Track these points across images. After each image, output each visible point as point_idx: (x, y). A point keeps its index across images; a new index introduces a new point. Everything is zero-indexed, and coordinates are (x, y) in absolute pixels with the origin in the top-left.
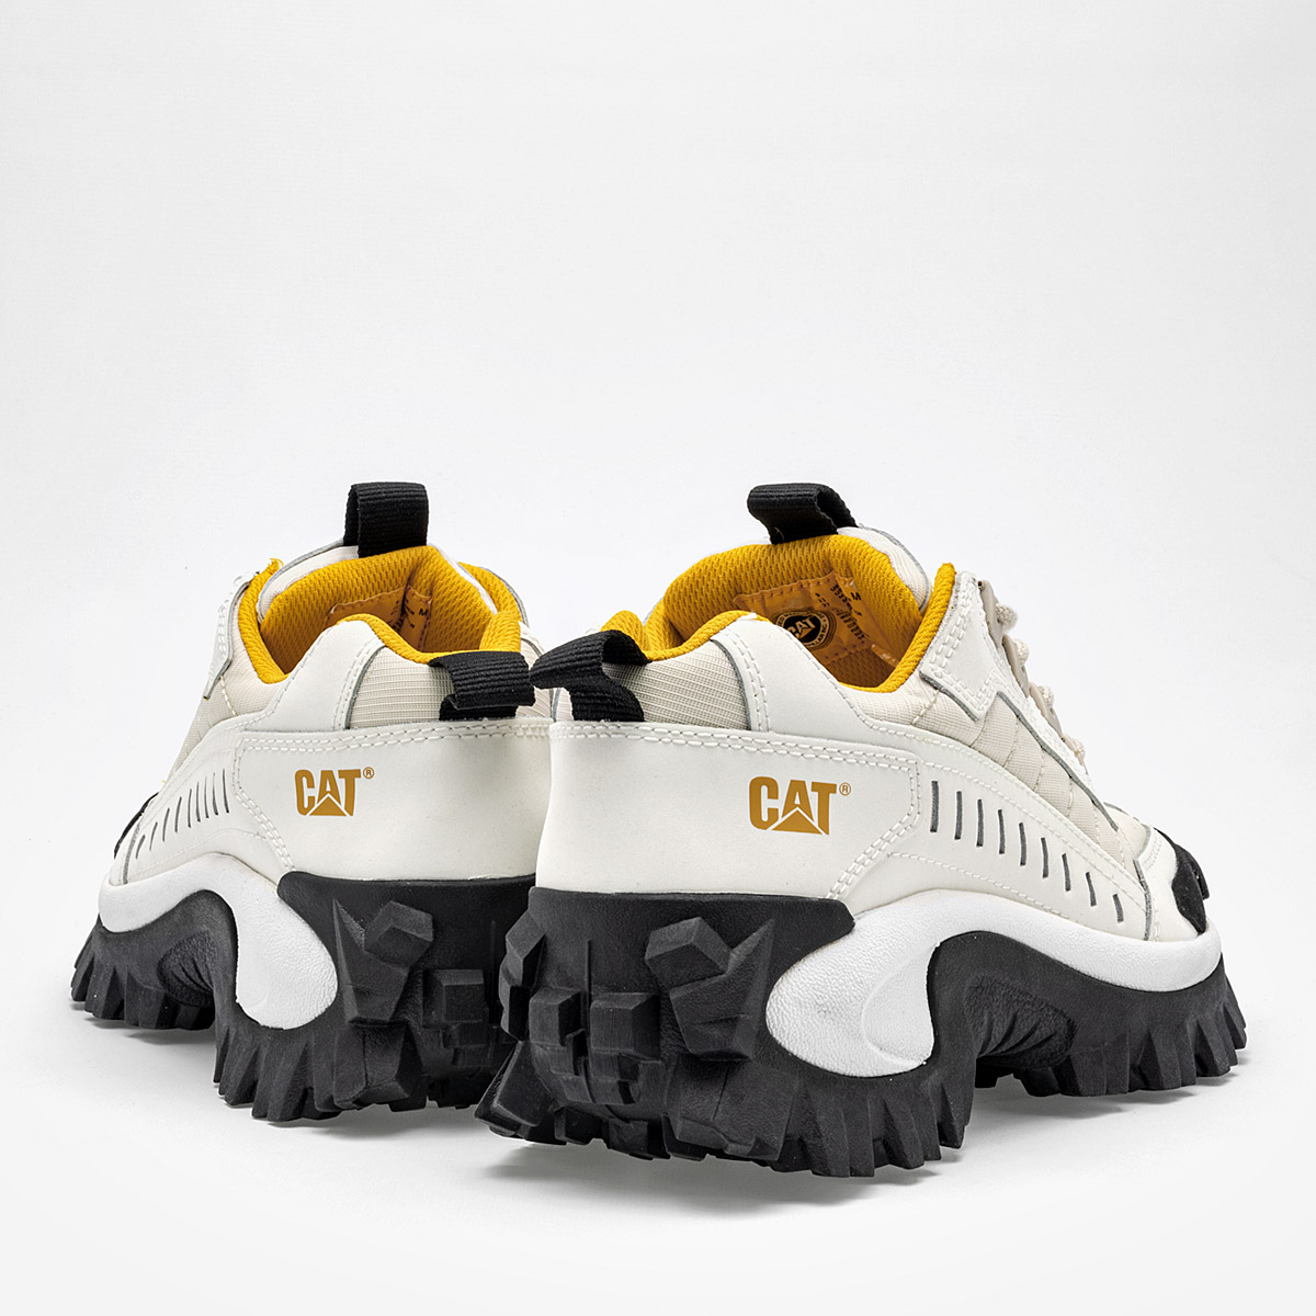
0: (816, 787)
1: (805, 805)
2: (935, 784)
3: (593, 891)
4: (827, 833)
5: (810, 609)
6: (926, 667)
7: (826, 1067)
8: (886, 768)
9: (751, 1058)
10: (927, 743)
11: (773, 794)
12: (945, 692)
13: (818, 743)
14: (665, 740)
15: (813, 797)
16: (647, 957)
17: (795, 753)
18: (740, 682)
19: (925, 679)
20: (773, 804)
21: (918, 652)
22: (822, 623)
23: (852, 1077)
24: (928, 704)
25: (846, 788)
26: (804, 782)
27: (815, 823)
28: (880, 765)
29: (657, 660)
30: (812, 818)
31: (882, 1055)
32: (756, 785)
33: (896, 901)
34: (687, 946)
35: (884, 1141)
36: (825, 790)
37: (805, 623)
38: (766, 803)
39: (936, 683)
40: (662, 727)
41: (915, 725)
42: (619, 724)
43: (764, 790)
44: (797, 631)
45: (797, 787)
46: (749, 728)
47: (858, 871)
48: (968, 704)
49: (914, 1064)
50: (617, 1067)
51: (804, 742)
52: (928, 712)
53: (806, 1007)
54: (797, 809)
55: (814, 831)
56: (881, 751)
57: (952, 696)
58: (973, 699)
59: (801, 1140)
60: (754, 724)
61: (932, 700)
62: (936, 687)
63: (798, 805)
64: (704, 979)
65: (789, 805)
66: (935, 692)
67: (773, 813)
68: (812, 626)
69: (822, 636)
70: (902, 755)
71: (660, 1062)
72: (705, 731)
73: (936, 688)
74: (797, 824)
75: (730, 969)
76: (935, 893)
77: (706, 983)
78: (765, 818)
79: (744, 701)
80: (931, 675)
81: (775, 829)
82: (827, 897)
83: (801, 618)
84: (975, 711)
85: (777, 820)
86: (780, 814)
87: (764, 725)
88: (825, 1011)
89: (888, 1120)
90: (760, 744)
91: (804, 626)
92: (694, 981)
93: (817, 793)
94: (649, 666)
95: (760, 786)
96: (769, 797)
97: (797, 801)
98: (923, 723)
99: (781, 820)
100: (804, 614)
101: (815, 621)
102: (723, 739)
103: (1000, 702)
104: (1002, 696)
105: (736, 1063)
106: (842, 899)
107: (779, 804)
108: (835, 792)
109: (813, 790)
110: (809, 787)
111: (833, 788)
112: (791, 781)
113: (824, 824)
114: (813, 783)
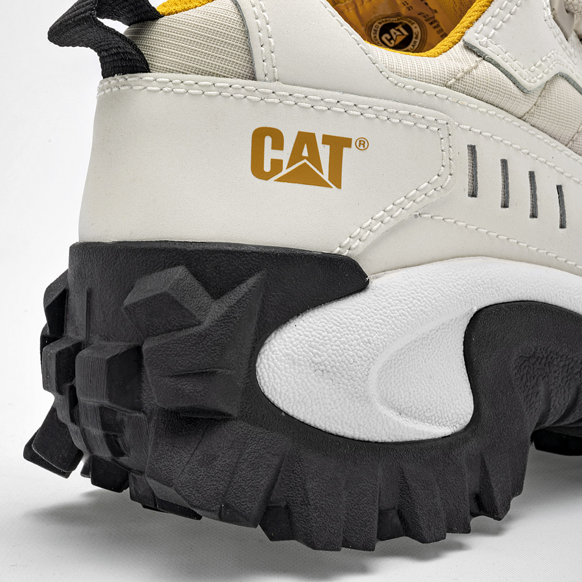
0: (327, 139)
1: (314, 157)
2: (472, 149)
3: (97, 241)
4: (339, 186)
5: (398, 15)
6: (471, 36)
7: (329, 429)
8: (411, 126)
9: (235, 415)
10: (462, 105)
11: (278, 144)
12: (490, 61)
13: (331, 96)
14: (166, 89)
15: (324, 152)
16: (127, 302)
17: (304, 104)
18: (247, 33)
19: (469, 48)
20: (277, 155)
21: (465, 24)
22: (415, 30)
23: (364, 441)
24: (466, 68)
25: (363, 144)
26: (313, 135)
27: (325, 176)
28: (405, 122)
29: (169, 14)
30: (321, 172)
31: (401, 420)
32: (259, 135)
33: (429, 262)
34: (161, 295)
35: (399, 511)
36: (338, 144)
37: (398, 30)
38: (270, 154)
39: (480, 51)
40: (163, 77)
41: (450, 87)
42: (127, 76)
43: (268, 140)
44: (392, 38)
45: (305, 139)
46: (254, 79)
47: (375, 228)
48: (516, 74)
49: (447, 431)
50: (99, 418)
51: (315, 94)
52: (467, 77)
53: (300, 365)
54: (305, 161)
55: (323, 183)
56: (404, 109)
57: (497, 65)
58: (525, 72)
59: (287, 507)
60: (259, 74)
61: (473, 65)
62: (479, 54)
63: (305, 158)
64: (180, 330)
65: (296, 156)
66: (478, 59)
67: (277, 165)
68: (406, 33)
69: (415, 42)
70: (431, 115)
71: (142, 415)
72: (206, 80)
73: (479, 56)
74: (304, 176)
75: (207, 323)
76: (479, 260)
77: (182, 334)
78: (267, 168)
79: (249, 51)
80: (475, 43)
81: (279, 180)
82: (335, 252)
83: (393, 25)
84: (525, 83)
85: (281, 170)
86: (285, 164)
87: (270, 75)
88: (322, 370)
89: (405, 489)
90: (264, 93)
91: (398, 33)
92: (170, 331)
93: (328, 147)
94: (161, 21)
95: (263, 137)
96: (273, 148)
97: (305, 153)
98: (460, 85)
99: (285, 171)
100: (394, 20)
101: (407, 28)
102: (225, 88)
103: (563, 84)
104: (567, 79)
105: (216, 420)
106: (354, 254)
107: (285, 155)
108: (350, 146)
109: (324, 143)
110: (319, 140)
111: (347, 142)
112: (299, 132)
113: (336, 178)
114: (324, 136)
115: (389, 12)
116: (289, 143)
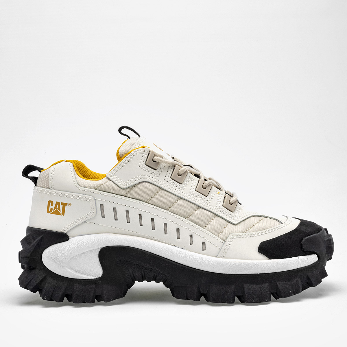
0: (62, 204)
1: (59, 208)
2: (102, 205)
4: (64, 215)
8: (82, 200)
11: (52, 205)
12: (111, 181)
13: (63, 193)
15: (61, 206)
17: (58, 195)
18: (48, 178)
24: (103, 183)
25: (70, 204)
26: (59, 202)
27: (61, 213)
28: (80, 199)
30: (60, 211)
31: (76, 273)
32: (49, 202)
33: (90, 234)
35: (71, 295)
36: (64, 205)
38: (51, 207)
41: (96, 189)
43: (51, 203)
45: (58, 203)
46: (49, 189)
47: (71, 225)
48: (119, 184)
51: (60, 192)
52: (101, 186)
53: (48, 258)
54: (57, 209)
56: (81, 195)
57: (113, 182)
65: (55, 208)
67: (52, 209)
73: (109, 180)
74: (56, 213)
76: (108, 234)
79: (48, 182)
81: (51, 213)
82: (60, 231)
84: (122, 186)
87: (52, 188)
89: (73, 290)
93: (62, 205)
95: (50, 202)
97: (57, 207)
98: (99, 188)
99: (53, 211)
102: (44, 191)
103: (146, 184)
104: (148, 182)
106: (65, 232)
107: (53, 207)
108: (67, 205)
109: (61, 204)
110: (60, 204)
111: (66, 204)
112: (57, 202)
113: (63, 213)
114: (62, 203)
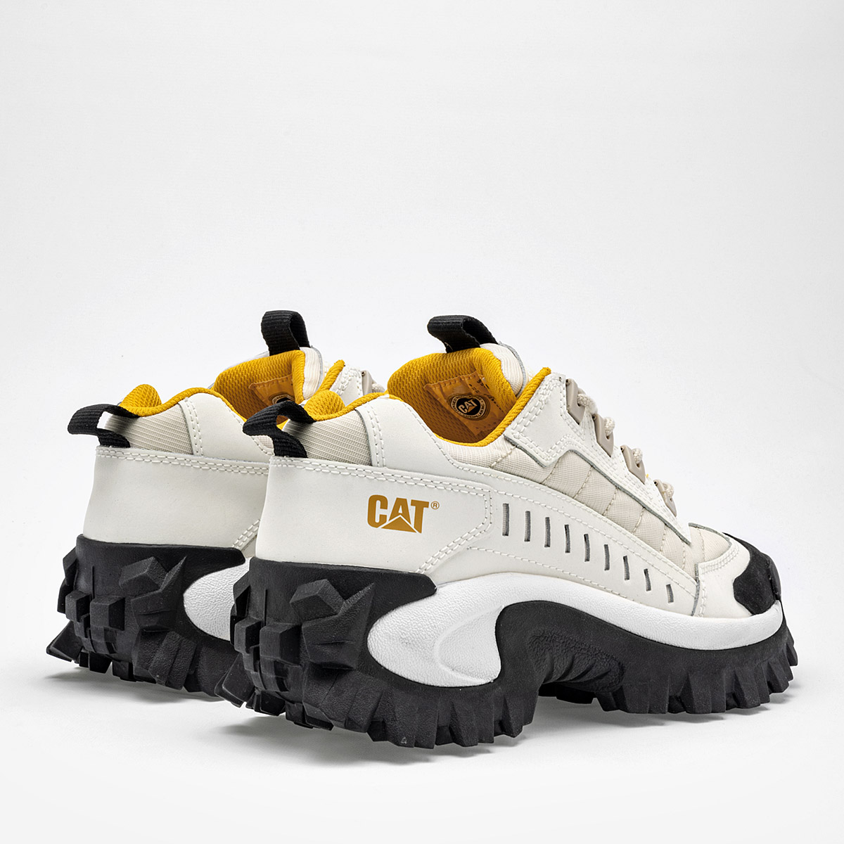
0: (414, 503)
1: (406, 514)
2: (507, 506)
3: (272, 560)
4: (420, 532)
5: (470, 394)
6: (509, 432)
7: (409, 678)
8: (466, 494)
9: (355, 668)
10: (500, 479)
11: (384, 506)
12: (520, 448)
13: (417, 476)
14: (317, 470)
15: (412, 510)
16: (291, 602)
17: (400, 481)
18: (367, 436)
19: (507, 440)
20: (383, 512)
21: (506, 422)
22: (481, 403)
23: (430, 686)
24: (504, 454)
25: (435, 505)
26: (406, 500)
27: (412, 526)
28: (462, 491)
29: (319, 421)
30: (410, 523)
31: (453, 673)
32: (373, 500)
33: (475, 577)
34: (314, 597)
35: (450, 728)
36: (420, 506)
37: (470, 403)
38: (379, 512)
39: (514, 442)
40: (316, 462)
41: (492, 468)
42: (292, 458)
43: (378, 503)
44: (466, 408)
45: (401, 502)
46: (371, 465)
47: (441, 557)
48: (537, 456)
49: (483, 682)
50: (273, 668)
51: (407, 475)
52: (504, 460)
53: (393, 639)
54: (400, 516)
55: (411, 530)
56: (462, 483)
57: (525, 451)
58: (543, 454)
59: (383, 722)
60: (374, 462)
61: (509, 452)
62: (514, 444)
63: (400, 514)
64: (324, 617)
65: (395, 513)
66: (513, 447)
67: (383, 518)
68: (475, 405)
69: (482, 411)
70: (479, 486)
71: (299, 666)
72: (342, 465)
73: (514, 445)
74: (399, 525)
75: (340, 613)
76: (509, 574)
77: (326, 620)
78: (377, 520)
79: (369, 447)
80: (511, 437)
81: (384, 528)
82: (417, 572)
83: (467, 400)
84: (543, 461)
85: (385, 522)
86: (388, 518)
87: (381, 463)
88: (407, 642)
89: (454, 715)
90: (377, 474)
91: (470, 404)
92: (318, 618)
93: (415, 507)
94: (314, 423)
95: (375, 500)
96: (381, 508)
97: (400, 511)
98: (499, 466)
99: (388, 522)
100: (468, 397)
101: (476, 401)
102: (353, 470)
103: (573, 457)
104: (576, 452)
105: (345, 671)
106: (428, 574)
107: (388, 512)
108: (428, 507)
109: (412, 505)
110: (409, 503)
111: (426, 504)
112: (397, 499)
113: (419, 526)
114: (412, 500)
115: (463, 393)
116: (391, 505)
